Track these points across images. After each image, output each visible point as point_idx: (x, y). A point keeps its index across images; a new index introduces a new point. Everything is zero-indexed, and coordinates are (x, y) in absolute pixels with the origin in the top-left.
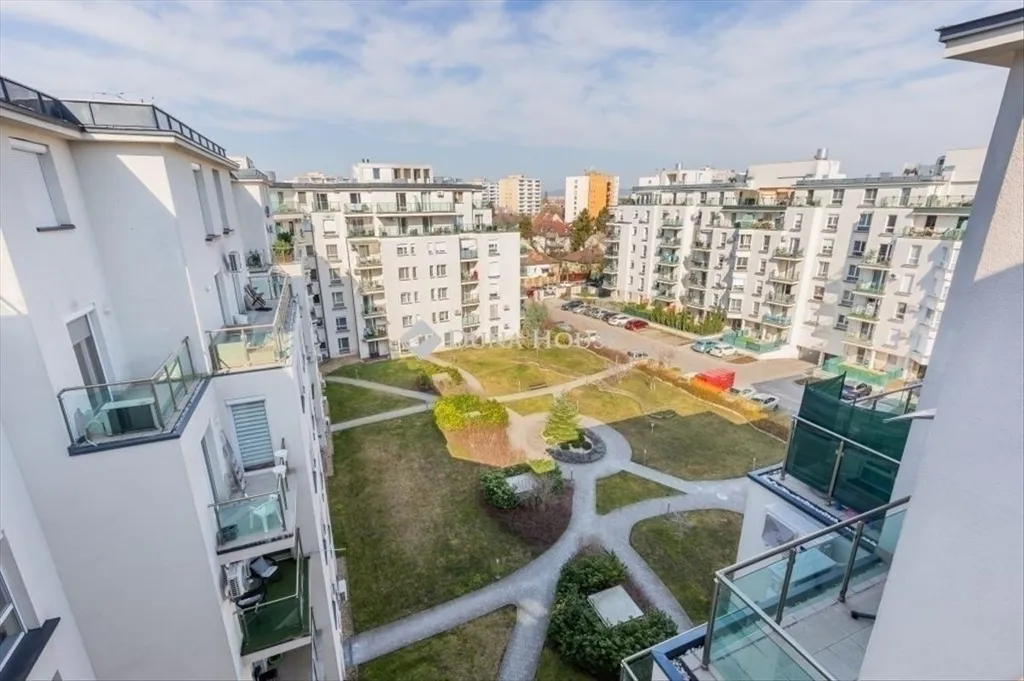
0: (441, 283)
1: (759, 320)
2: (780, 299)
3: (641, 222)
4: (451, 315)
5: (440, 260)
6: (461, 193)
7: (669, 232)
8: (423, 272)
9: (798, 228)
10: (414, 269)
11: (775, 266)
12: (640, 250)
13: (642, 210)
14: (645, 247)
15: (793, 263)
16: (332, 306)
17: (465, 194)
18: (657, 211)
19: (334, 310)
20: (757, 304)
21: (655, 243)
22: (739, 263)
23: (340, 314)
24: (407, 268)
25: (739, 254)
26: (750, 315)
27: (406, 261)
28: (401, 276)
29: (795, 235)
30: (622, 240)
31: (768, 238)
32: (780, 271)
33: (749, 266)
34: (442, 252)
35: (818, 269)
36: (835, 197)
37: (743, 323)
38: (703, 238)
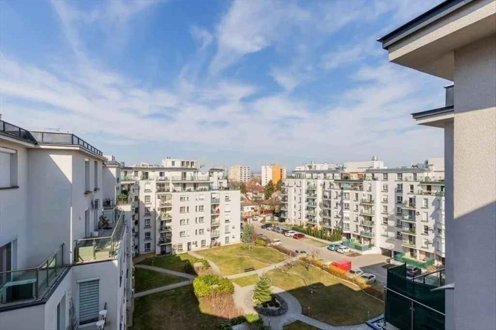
0: (201, 214)
1: (359, 234)
2: (367, 223)
3: (297, 186)
4: (205, 231)
5: (201, 203)
6: (212, 173)
7: (311, 191)
8: (192, 209)
9: (370, 190)
10: (188, 207)
11: (363, 208)
12: (298, 200)
13: (298, 181)
14: (300, 198)
15: (371, 206)
16: (144, 226)
17: (214, 173)
18: (304, 182)
19: (145, 228)
20: (357, 226)
21: (305, 196)
22: (345, 206)
23: (148, 230)
24: (184, 207)
25: (345, 202)
26: (354, 232)
27: (184, 204)
28: (181, 211)
29: (370, 193)
30: (289, 195)
31: (357, 195)
32: (365, 210)
33: (350, 207)
34: (202, 199)
35: (383, 210)
36: (384, 176)
37: (352, 235)
38: (327, 194)
